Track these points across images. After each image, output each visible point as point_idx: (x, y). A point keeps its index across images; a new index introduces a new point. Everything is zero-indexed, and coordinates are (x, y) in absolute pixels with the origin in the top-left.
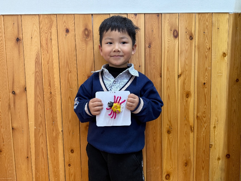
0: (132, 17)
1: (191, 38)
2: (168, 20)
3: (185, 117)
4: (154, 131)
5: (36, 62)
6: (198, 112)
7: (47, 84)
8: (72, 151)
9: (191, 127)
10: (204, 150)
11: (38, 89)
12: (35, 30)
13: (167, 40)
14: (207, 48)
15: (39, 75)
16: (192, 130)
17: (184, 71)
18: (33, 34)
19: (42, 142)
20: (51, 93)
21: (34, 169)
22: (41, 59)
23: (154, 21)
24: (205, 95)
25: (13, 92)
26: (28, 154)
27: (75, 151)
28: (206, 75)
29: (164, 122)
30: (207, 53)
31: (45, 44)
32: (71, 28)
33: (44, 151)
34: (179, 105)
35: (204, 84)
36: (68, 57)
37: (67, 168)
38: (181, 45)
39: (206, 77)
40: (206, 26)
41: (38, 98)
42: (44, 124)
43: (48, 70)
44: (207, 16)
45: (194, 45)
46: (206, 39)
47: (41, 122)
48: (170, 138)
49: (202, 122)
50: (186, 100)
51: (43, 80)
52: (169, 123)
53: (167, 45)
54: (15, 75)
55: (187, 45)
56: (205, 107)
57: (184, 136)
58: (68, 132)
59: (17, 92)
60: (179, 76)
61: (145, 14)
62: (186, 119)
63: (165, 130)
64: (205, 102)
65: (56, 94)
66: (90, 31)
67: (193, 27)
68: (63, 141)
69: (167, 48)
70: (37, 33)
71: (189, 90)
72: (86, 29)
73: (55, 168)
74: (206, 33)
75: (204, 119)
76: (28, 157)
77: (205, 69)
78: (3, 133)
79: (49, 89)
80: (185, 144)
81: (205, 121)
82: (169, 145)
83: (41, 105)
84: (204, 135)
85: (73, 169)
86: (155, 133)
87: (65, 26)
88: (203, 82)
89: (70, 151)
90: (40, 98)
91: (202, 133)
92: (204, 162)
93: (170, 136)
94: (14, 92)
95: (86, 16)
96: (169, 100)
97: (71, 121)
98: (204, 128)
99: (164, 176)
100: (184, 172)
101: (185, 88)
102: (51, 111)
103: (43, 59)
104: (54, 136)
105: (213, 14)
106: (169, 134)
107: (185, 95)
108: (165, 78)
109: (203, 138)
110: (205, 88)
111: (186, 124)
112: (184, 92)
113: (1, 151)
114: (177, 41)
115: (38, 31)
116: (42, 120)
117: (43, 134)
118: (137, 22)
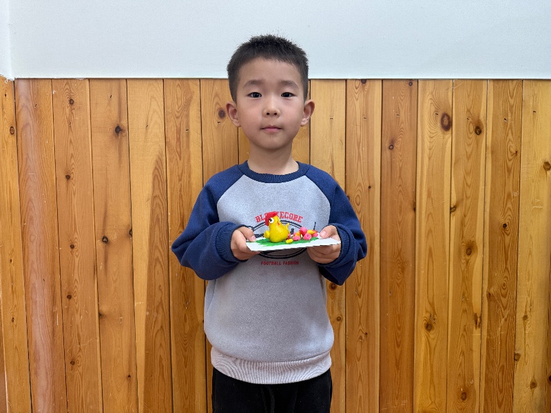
0: (357, 86)
1: (477, 132)
2: (432, 93)
3: (464, 295)
4: (399, 325)
5: (155, 177)
6: (490, 284)
9: (476, 316)
10: (503, 366)
11: (157, 233)
12: (155, 111)
13: (429, 133)
14: (511, 152)
15: (160, 203)
16: (478, 325)
17: (462, 200)
18: (149, 120)
19: (161, 345)
21: (143, 402)
22: (165, 170)
23: (402, 96)
24: (506, 247)
25: (104, 237)
26: (130, 369)
28: (509, 208)
29: (418, 307)
30: (512, 161)
31: (176, 140)
33: (165, 363)
34: (451, 269)
35: (505, 226)
38: (456, 145)
39: (509, 213)
40: (509, 106)
41: (157, 251)
42: (167, 307)
43: (180, 194)
44: (512, 86)
45: (483, 145)
46: (510, 131)
47: (161, 303)
48: (430, 339)
49: (498, 307)
50: (465, 259)
51: (169, 214)
52: (429, 309)
53: (427, 144)
54: (110, 203)
55: (469, 145)
57: (461, 334)
59: (113, 237)
60: (453, 209)
61: (382, 80)
62: (466, 298)
63: (420, 324)
64: (506, 264)
67: (482, 110)
68: (204, 342)
69: (427, 151)
70: (159, 117)
71: (473, 239)
73: (186, 399)
74: (509, 121)
75: (502, 299)
76: (129, 376)
77: (506, 197)
78: (79, 325)
80: (463, 353)
81: (505, 305)
82: (429, 356)
83: (161, 266)
84: (502, 333)
86: (399, 328)
87: (217, 103)
88: (503, 222)
90: (162, 251)
91: (500, 329)
92: (501, 392)
93: (432, 336)
94: (107, 239)
96: (430, 259)
98: (503, 320)
100: (460, 412)
101: (464, 234)
102: (184, 279)
103: (171, 171)
104: (187, 331)
105: (524, 81)
106: (429, 330)
107: (463, 250)
108: (423, 212)
109: (501, 340)
110: (506, 235)
111: (465, 311)
112: (463, 244)
113: (73, 363)
114: (449, 138)
115: (160, 113)
116: (163, 299)
117: (164, 327)
118: (366, 97)
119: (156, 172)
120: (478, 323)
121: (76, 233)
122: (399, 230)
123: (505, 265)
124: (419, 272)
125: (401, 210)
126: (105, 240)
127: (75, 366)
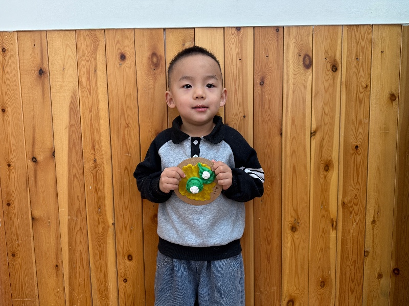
0: (233, 33)
1: (334, 69)
2: (295, 38)
3: (322, 203)
4: (269, 227)
5: (71, 110)
6: (344, 196)
7: (90, 146)
8: (130, 258)
9: (332, 220)
10: (355, 261)
11: (74, 154)
12: (69, 56)
13: (293, 71)
14: (362, 86)
15: (76, 131)
16: (334, 227)
17: (321, 126)
18: (65, 63)
19: (81, 242)
20: (95, 161)
21: (68, 286)
22: (78, 105)
23: (270, 40)
24: (358, 165)
25: (33, 158)
26: (57, 261)
27: (134, 258)
28: (360, 133)
29: (285, 212)
30: (362, 94)
31: (86, 79)
32: (129, 52)
33: (84, 256)
34: (312, 183)
35: (357, 147)
36: (124, 101)
37: (122, 284)
38: (316, 79)
39: (361, 136)
40: (360, 48)
41: (75, 168)
42: (84, 213)
43: (91, 123)
44: (363, 30)
45: (339, 80)
46: (361, 69)
47: (79, 209)
48: (295, 239)
49: (351, 213)
50: (324, 174)
51: (83, 139)
52: (294, 214)
53: (291, 81)
54: (37, 131)
55: (328, 80)
56: (358, 187)
57: (320, 234)
58: (124, 226)
59: (40, 158)
60: (313, 134)
61: (254, 27)
62: (324, 206)
63: (286, 226)
64: (358, 179)
65: (103, 162)
66: (160, 56)
67: (338, 51)
68: (114, 241)
69: (291, 86)
70: (73, 61)
71: (329, 158)
72: (154, 54)
73: (102, 284)
74: (361, 59)
75: (356, 208)
76: (57, 266)
77: (357, 124)
78: (17, 226)
79: (92, 154)
80: (321, 250)
81: (356, 212)
82: (294, 252)
83: (78, 181)
84: (354, 234)
85: (131, 288)
86: (269, 230)
87: (119, 49)
88: (355, 144)
89: (126, 258)
90: (78, 169)
91: (352, 231)
92: (353, 281)
93: (296, 236)
94: (36, 159)
95: (154, 32)
96: (294, 174)
97: (129, 208)
98: (355, 223)
99: (285, 302)
100: (319, 297)
101: (323, 153)
102: (96, 190)
103: (83, 104)
104: (100, 232)
105: (374, 26)
106: (294, 232)
107: (322, 167)
108: (289, 136)
109: (353, 239)
110: (357, 155)
111: (323, 216)
112: (322, 162)
113: (13, 255)
114: (309, 74)
115: (73, 58)
116: (81, 206)
117: (82, 228)
118: (241, 41)
119: (72, 106)
120: (334, 226)
121: (11, 155)
122: (269, 151)
123: (356, 180)
124: (285, 185)
125: (270, 136)
126: (34, 160)
127: (15, 258)
